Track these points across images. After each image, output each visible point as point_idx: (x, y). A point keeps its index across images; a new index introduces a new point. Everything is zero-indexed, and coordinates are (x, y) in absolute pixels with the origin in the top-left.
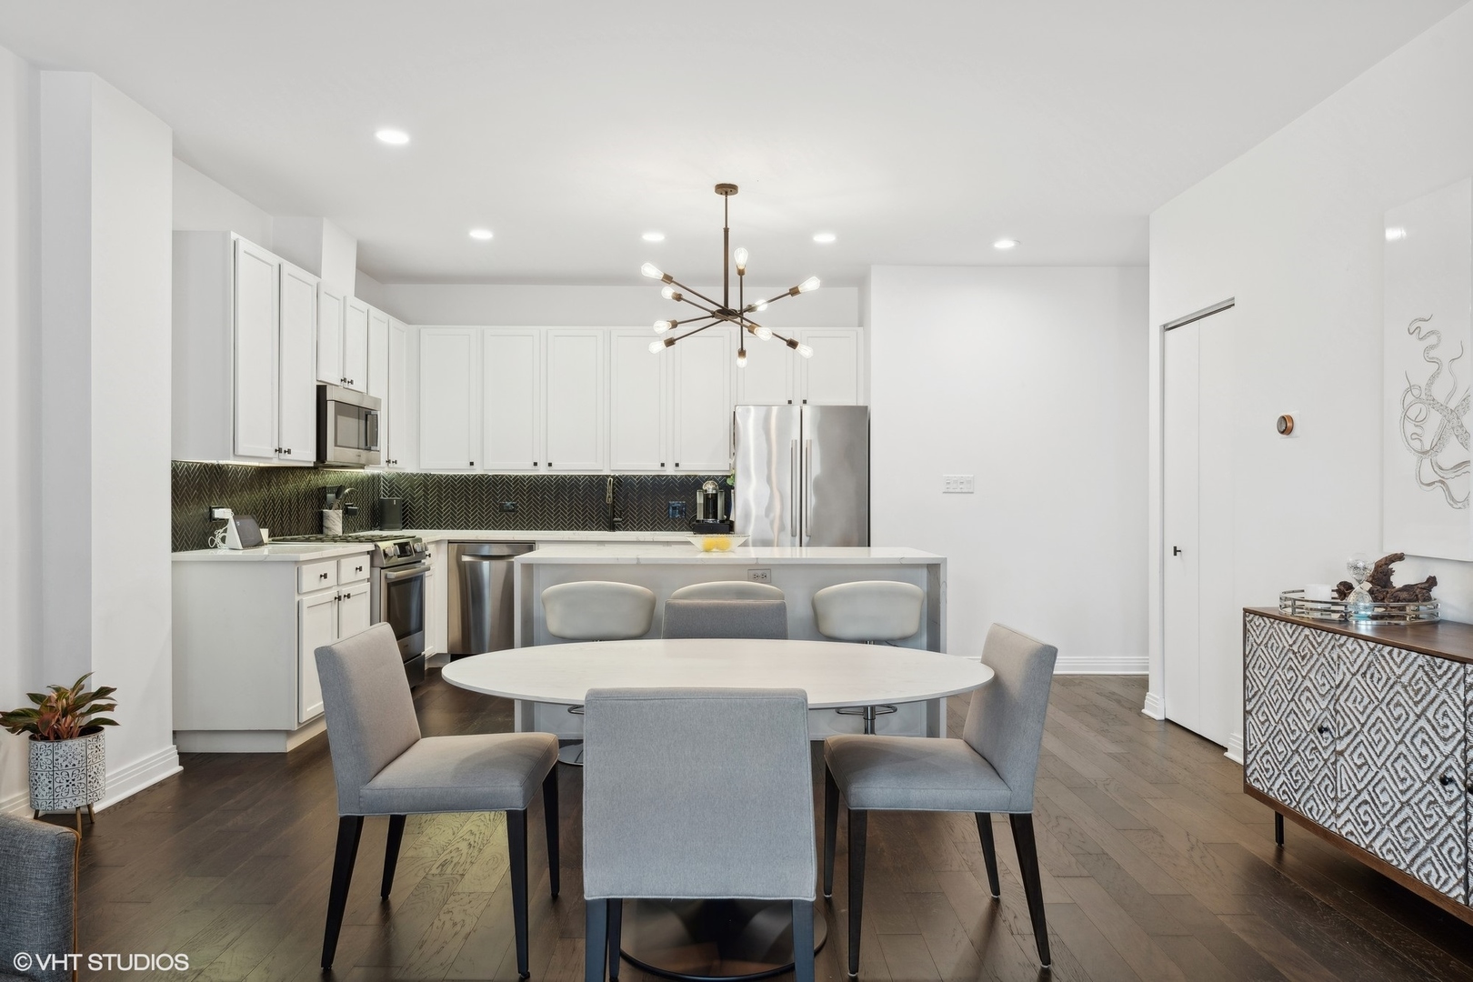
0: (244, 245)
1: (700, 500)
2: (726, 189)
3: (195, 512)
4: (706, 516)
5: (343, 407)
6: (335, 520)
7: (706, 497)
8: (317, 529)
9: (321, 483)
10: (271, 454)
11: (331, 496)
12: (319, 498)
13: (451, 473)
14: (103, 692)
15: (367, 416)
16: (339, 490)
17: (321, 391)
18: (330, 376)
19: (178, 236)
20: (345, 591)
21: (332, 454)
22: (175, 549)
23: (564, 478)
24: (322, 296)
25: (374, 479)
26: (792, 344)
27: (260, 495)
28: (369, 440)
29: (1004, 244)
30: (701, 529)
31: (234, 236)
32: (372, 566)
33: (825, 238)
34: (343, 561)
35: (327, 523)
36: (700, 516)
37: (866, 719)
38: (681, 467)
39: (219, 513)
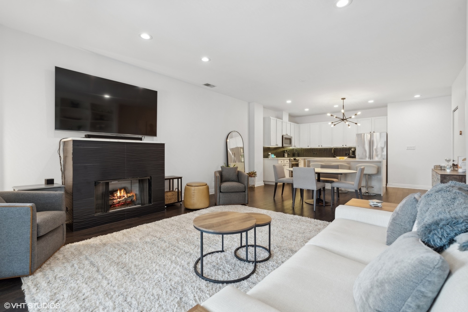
0: (272, 118)
1: (351, 152)
2: (343, 99)
3: (266, 153)
4: (352, 155)
5: (286, 138)
6: (286, 155)
7: (352, 151)
8: (284, 156)
9: (284, 150)
10: (275, 145)
11: (285, 152)
12: (284, 152)
13: (305, 148)
14: (256, 172)
15: (290, 140)
16: (287, 151)
17: (283, 136)
18: (284, 134)
19: (264, 118)
20: (285, 164)
21: (284, 145)
22: (264, 158)
23: (325, 148)
24: (283, 123)
25: (293, 149)
26: (356, 124)
27: (275, 151)
28: (290, 143)
29: (417, 96)
30: (350, 157)
31: (270, 117)
32: (289, 161)
33: (371, 102)
34: (285, 160)
35: (285, 156)
36: (351, 155)
37: (366, 188)
38: (347, 146)
39: (269, 153)
